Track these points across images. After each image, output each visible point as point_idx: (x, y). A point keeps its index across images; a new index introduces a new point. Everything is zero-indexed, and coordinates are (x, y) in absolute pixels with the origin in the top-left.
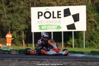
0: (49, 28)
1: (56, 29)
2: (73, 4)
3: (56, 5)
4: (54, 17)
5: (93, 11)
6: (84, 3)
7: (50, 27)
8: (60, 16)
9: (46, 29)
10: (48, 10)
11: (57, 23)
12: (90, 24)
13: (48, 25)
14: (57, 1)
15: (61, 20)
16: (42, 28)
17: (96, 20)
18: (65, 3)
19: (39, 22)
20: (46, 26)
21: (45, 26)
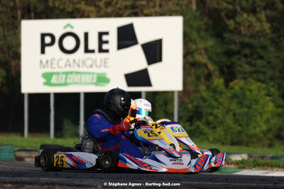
0: (71, 81)
1: (92, 83)
2: (145, 12)
3: (95, 13)
4: (87, 50)
5: (203, 33)
6: (178, 8)
7: (77, 78)
8: (105, 47)
9: (66, 84)
10: (72, 27)
11: (97, 66)
12: (193, 71)
13: (71, 73)
14: (97, 3)
15: (108, 59)
16: (54, 80)
17: (210, 58)
18: (120, 9)
19: (44, 62)
20: (64, 76)
21: (60, 76)
